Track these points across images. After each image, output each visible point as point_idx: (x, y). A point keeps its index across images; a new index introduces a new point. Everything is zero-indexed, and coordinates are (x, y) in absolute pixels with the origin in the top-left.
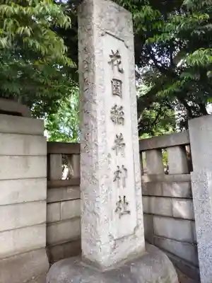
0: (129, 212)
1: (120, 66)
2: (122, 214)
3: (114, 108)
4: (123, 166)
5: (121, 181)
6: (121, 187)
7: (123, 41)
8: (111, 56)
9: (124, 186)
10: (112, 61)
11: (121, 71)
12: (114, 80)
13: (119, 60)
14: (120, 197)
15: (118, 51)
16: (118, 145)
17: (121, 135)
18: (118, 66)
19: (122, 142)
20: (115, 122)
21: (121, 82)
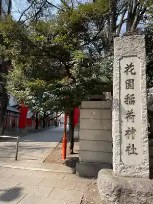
0: (137, 154)
1: (133, 71)
2: (131, 154)
3: (127, 96)
4: (133, 128)
5: (131, 136)
7: (136, 56)
8: (126, 68)
9: (133, 138)
10: (127, 70)
11: (135, 74)
12: (127, 80)
13: (132, 68)
14: (129, 144)
15: (132, 63)
16: (129, 116)
17: (132, 110)
18: (131, 71)
19: (132, 114)
20: (127, 104)
21: (133, 80)
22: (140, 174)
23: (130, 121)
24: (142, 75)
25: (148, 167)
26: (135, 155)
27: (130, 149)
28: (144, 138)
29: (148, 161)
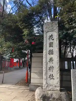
1: (52, 39)
2: (51, 79)
3: (50, 50)
4: (52, 66)
5: (51, 70)
6: (51, 71)
7: (54, 31)
8: (49, 37)
9: (52, 71)
10: (50, 38)
11: (53, 40)
12: (50, 43)
13: (52, 37)
14: (51, 74)
15: (52, 35)
16: (50, 60)
17: (52, 57)
18: (51, 38)
19: (52, 59)
20: (50, 54)
21: (53, 43)
22: (55, 89)
23: (51, 63)
24: (57, 40)
25: (59, 85)
26: (53, 79)
27: (51, 77)
28: (57, 71)
29: (59, 82)
